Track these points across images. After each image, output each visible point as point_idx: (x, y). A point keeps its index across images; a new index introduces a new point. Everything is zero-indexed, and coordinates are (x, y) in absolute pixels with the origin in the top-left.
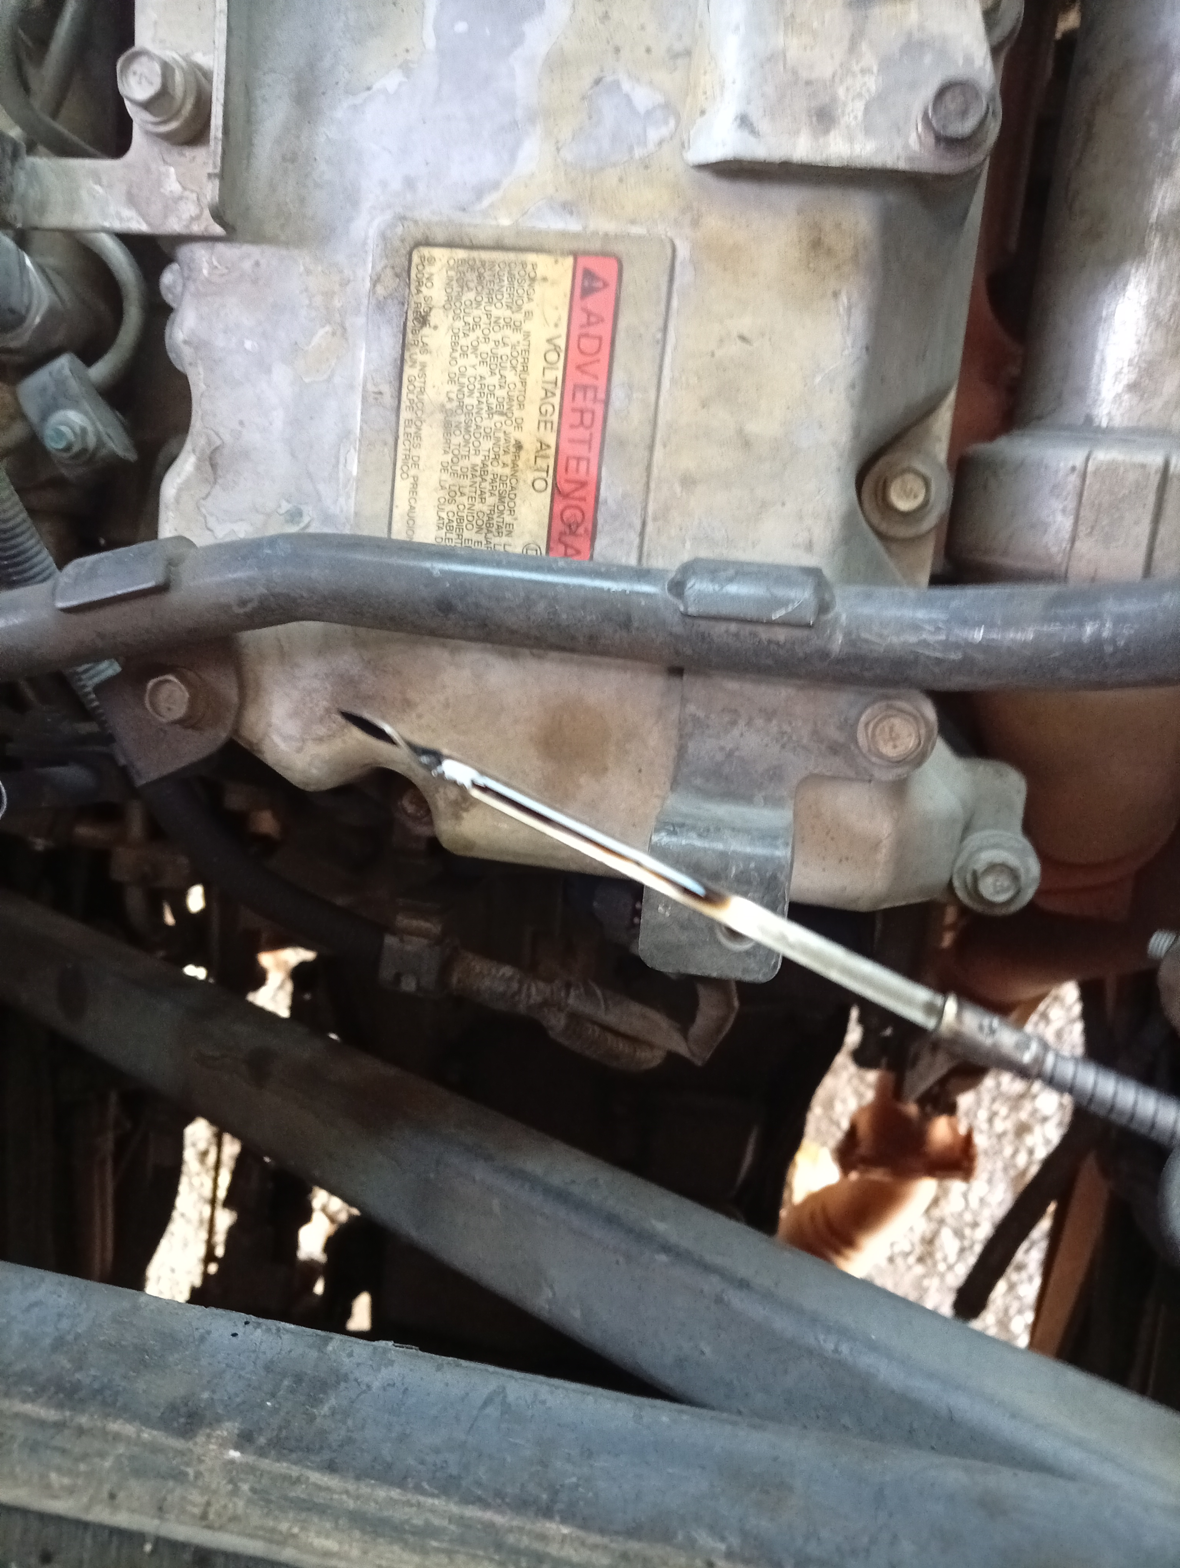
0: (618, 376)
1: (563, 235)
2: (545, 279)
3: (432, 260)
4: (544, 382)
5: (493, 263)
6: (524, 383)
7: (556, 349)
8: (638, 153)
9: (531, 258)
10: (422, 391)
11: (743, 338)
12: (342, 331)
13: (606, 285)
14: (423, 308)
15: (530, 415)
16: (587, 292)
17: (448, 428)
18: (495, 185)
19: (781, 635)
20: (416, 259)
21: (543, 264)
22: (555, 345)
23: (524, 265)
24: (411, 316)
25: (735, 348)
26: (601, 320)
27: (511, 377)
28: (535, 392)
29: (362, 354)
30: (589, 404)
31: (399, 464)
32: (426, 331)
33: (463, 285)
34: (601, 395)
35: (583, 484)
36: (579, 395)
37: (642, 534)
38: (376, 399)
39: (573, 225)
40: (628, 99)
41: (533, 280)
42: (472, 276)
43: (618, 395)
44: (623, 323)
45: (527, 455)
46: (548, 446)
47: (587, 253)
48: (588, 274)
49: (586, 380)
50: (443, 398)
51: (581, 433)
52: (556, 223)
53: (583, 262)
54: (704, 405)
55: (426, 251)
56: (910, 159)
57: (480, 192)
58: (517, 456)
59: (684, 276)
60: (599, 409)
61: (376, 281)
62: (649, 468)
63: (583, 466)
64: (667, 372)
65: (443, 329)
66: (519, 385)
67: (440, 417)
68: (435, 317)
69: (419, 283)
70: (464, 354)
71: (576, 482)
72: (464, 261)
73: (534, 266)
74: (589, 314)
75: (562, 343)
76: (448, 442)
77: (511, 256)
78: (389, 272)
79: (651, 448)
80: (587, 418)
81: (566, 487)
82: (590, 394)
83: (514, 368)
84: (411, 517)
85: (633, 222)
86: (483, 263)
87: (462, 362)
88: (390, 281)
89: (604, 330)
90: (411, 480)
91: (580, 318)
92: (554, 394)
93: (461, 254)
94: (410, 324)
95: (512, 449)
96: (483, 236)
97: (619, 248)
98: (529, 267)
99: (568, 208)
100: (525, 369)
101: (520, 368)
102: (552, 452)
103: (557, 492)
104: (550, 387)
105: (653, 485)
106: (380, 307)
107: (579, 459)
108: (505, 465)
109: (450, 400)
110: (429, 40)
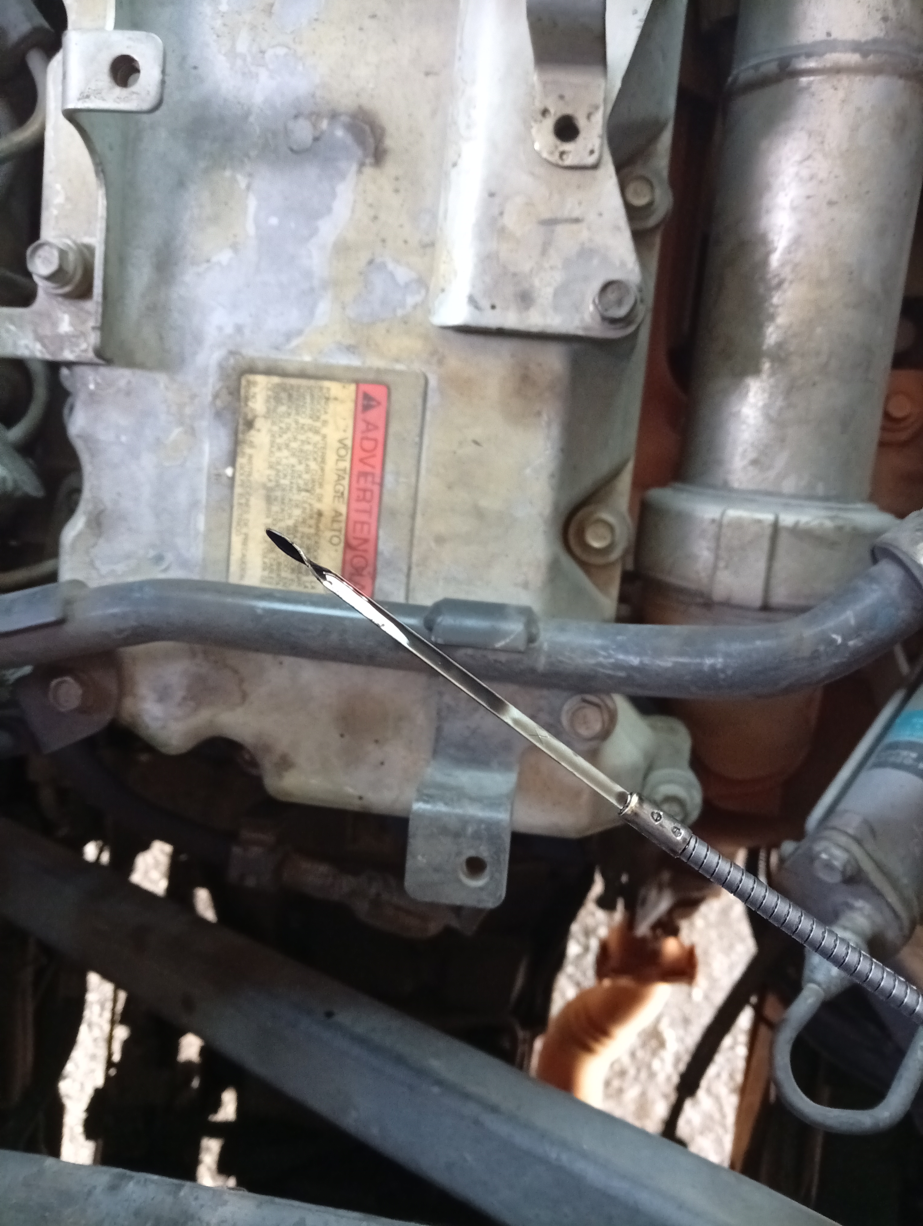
0: (390, 467)
1: (348, 368)
2: (336, 399)
3: (255, 384)
4: (338, 470)
5: (299, 387)
6: (322, 470)
7: (345, 447)
8: (400, 312)
9: (326, 384)
10: (250, 474)
11: (476, 443)
12: (192, 432)
13: (379, 403)
14: (250, 416)
15: (328, 491)
16: (366, 408)
17: (269, 500)
18: (300, 333)
19: (503, 657)
20: (244, 382)
21: (334, 388)
22: (344, 444)
23: (321, 388)
24: (241, 421)
25: (469, 450)
26: (376, 428)
27: (313, 465)
28: (331, 476)
29: (206, 447)
30: (369, 486)
31: (234, 524)
32: (253, 432)
33: (278, 400)
34: (378, 480)
35: (366, 541)
36: (362, 480)
37: (408, 576)
38: (217, 479)
39: (355, 362)
40: (392, 275)
41: (327, 399)
42: (284, 395)
43: (389, 479)
44: (392, 429)
45: (326, 521)
46: (341, 514)
47: (366, 382)
48: (367, 397)
49: (368, 469)
50: (264, 480)
51: (364, 505)
52: (343, 360)
53: (364, 388)
54: (450, 487)
55: (252, 377)
56: (586, 329)
57: (289, 336)
58: (318, 521)
59: (433, 400)
60: (376, 488)
61: (216, 396)
62: (412, 530)
63: (366, 527)
64: (424, 464)
65: (264, 431)
66: (319, 472)
67: (263, 492)
68: (259, 423)
69: (247, 399)
70: (279, 449)
71: (360, 539)
72: (278, 385)
73: (329, 389)
74: (368, 423)
75: (349, 443)
76: (269, 510)
77: (312, 383)
78: (225, 391)
79: (413, 517)
80: (368, 494)
81: (354, 543)
82: (370, 479)
83: (315, 459)
84: (243, 562)
85: (397, 360)
86: (292, 387)
87: (278, 454)
88: (225, 397)
89: (379, 435)
90: (243, 536)
91: (362, 426)
92: (344, 478)
93: (276, 380)
94: (241, 427)
95: (315, 516)
96: (291, 368)
97: (388, 378)
98: (325, 391)
99: (351, 349)
100: (323, 461)
101: (319, 460)
102: (343, 518)
103: (348, 546)
104: (341, 473)
105: (416, 542)
106: (218, 415)
107: (363, 523)
108: (310, 527)
109: (270, 481)
110: (251, 229)
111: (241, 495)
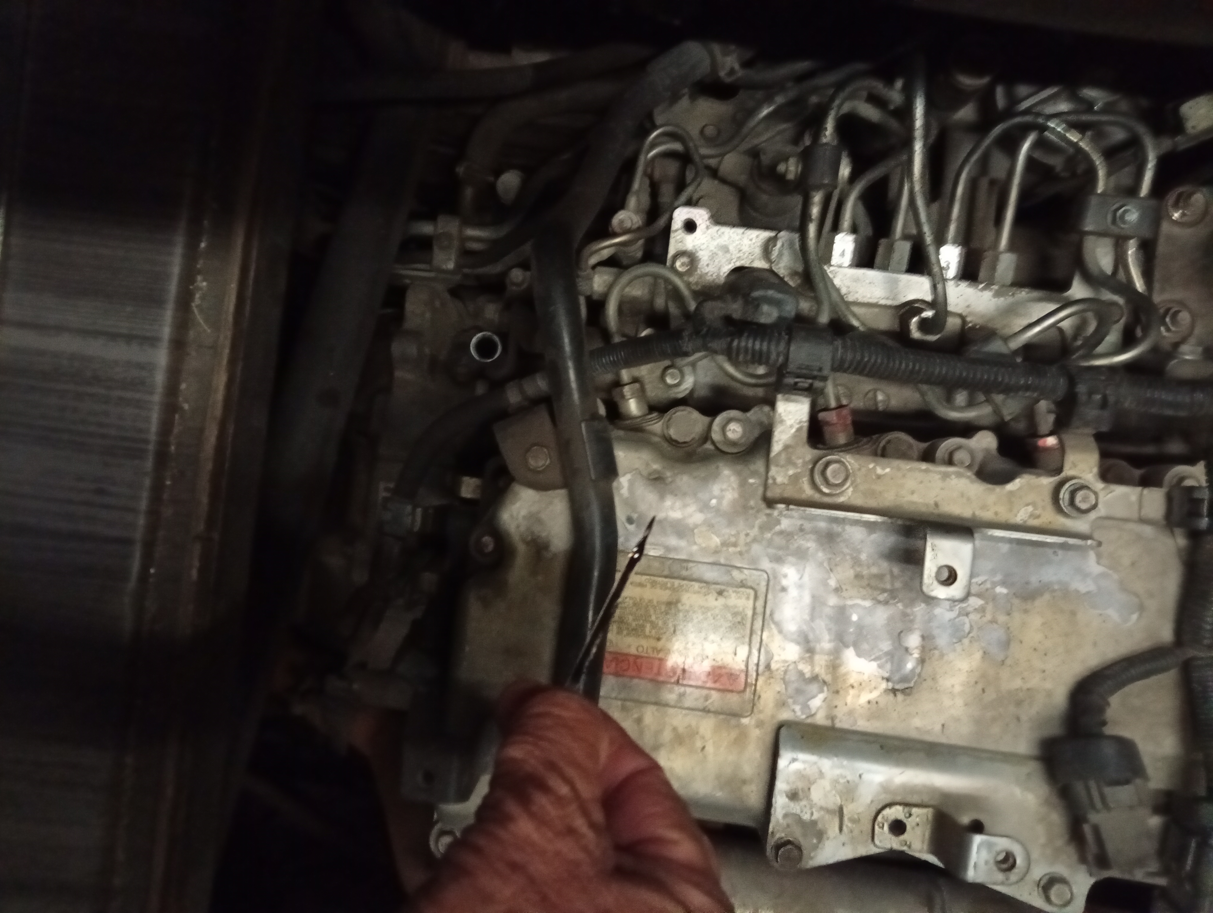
0: (689, 690)
2: (736, 653)
3: (748, 599)
5: (744, 629)
8: (790, 700)
9: (745, 648)
10: (688, 591)
11: (704, 748)
12: (717, 552)
13: (731, 685)
14: (725, 594)
16: (729, 676)
17: (668, 603)
18: (780, 632)
20: (749, 591)
21: (742, 653)
23: (742, 644)
24: (722, 587)
25: (699, 744)
26: (716, 682)
29: (706, 560)
31: (652, 578)
32: (715, 595)
33: (736, 614)
34: (681, 682)
35: (639, 669)
38: (684, 568)
39: (761, 669)
40: (815, 696)
41: (736, 647)
42: (739, 618)
43: (681, 689)
44: (713, 691)
45: (654, 643)
46: (658, 654)
47: (746, 675)
50: (683, 601)
53: (742, 674)
54: (674, 729)
55: (751, 596)
56: (772, 832)
57: (779, 626)
58: (653, 638)
59: (733, 721)
61: (741, 570)
62: (647, 703)
63: (649, 671)
64: (689, 712)
65: (715, 603)
67: (674, 599)
68: (721, 601)
69: (737, 593)
70: (703, 613)
71: (641, 667)
72: (746, 615)
74: (720, 676)
76: (662, 603)
77: (747, 638)
78: (744, 577)
79: (656, 704)
81: (639, 662)
83: (695, 638)
86: (745, 625)
87: (700, 612)
88: (740, 577)
89: (711, 683)
90: (645, 583)
93: (749, 614)
94: (719, 587)
95: (657, 636)
97: (748, 691)
98: (741, 647)
99: (768, 666)
101: (695, 641)
102: (655, 656)
103: (637, 658)
106: (728, 572)
107: (651, 669)
108: (650, 632)
109: (682, 605)
110: (849, 602)
111: (673, 585)
